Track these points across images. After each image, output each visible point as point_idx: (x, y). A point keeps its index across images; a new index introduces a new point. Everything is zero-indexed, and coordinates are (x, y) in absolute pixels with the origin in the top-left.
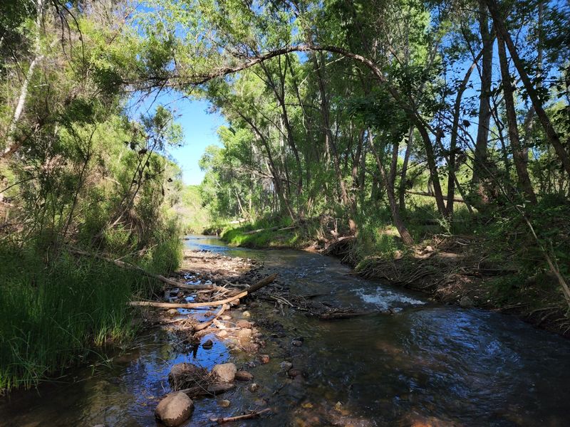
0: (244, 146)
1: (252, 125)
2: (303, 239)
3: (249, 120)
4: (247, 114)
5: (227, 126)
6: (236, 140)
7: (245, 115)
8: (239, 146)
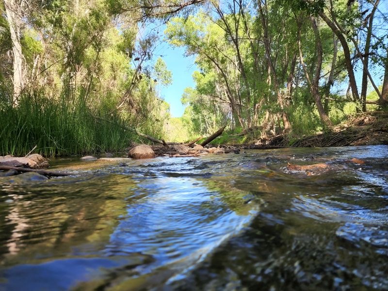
0: (211, 85)
1: (215, 63)
2: (250, 139)
3: (213, 60)
4: (211, 55)
5: (199, 72)
6: (205, 81)
7: (210, 56)
8: (207, 85)
